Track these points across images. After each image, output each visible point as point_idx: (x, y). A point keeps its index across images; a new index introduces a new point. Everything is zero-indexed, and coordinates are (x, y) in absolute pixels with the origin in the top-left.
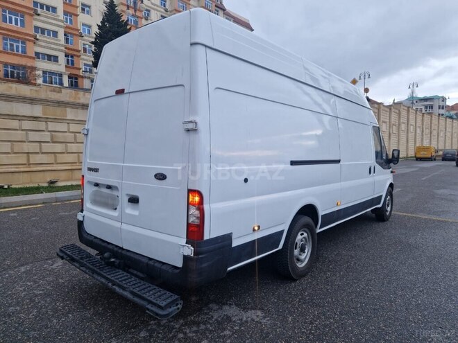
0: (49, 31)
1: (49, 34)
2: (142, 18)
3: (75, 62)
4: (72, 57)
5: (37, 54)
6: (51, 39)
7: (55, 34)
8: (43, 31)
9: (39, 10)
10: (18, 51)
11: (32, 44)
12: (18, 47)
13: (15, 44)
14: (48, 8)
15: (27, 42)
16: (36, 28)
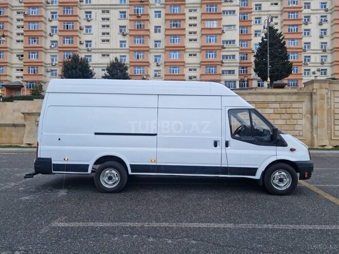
0: (230, 56)
1: (230, 58)
2: (301, 25)
3: (248, 71)
4: (246, 68)
5: (223, 72)
6: (232, 60)
7: (234, 56)
8: (227, 56)
9: (225, 45)
10: (212, 72)
11: (220, 66)
12: (212, 70)
13: (211, 69)
14: (230, 42)
15: (217, 66)
16: (223, 56)
